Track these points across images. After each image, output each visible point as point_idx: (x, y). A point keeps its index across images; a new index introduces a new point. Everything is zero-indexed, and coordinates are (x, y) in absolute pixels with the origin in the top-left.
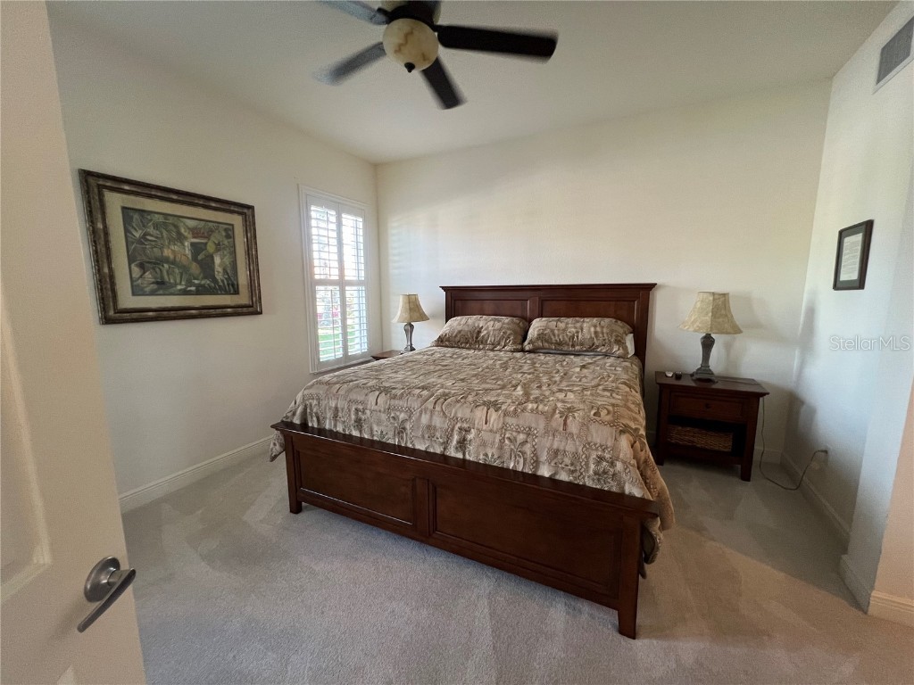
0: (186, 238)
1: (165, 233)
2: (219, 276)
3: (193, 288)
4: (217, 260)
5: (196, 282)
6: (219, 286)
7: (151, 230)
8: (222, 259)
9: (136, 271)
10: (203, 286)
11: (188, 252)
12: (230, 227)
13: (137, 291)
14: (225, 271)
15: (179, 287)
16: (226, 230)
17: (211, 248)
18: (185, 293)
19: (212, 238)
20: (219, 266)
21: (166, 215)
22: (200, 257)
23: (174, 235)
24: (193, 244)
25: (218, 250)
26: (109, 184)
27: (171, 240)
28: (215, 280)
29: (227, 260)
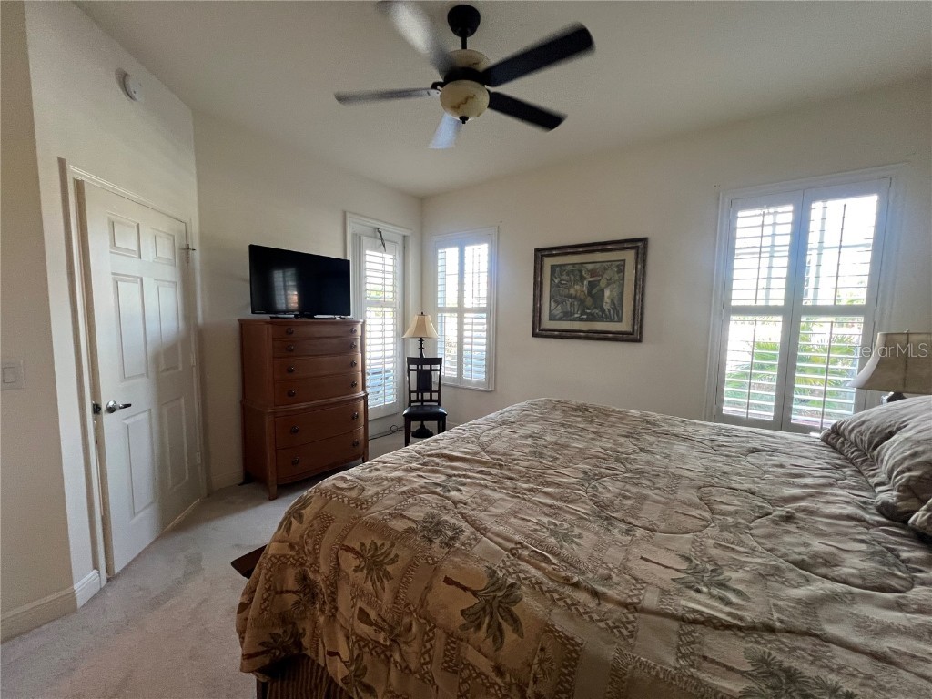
0: (585, 278)
1: (572, 277)
2: (607, 307)
3: (585, 316)
4: (607, 293)
5: (588, 311)
6: (606, 315)
7: (565, 277)
8: (611, 292)
9: (553, 304)
10: (592, 315)
11: (585, 289)
12: (622, 263)
13: (552, 318)
14: (612, 302)
15: (576, 315)
16: (618, 266)
17: (603, 283)
18: (581, 320)
19: (605, 276)
20: (608, 298)
21: (574, 264)
22: (594, 292)
23: (578, 278)
24: (589, 282)
25: (608, 285)
26: (546, 253)
27: (576, 282)
28: (603, 310)
29: (615, 293)
